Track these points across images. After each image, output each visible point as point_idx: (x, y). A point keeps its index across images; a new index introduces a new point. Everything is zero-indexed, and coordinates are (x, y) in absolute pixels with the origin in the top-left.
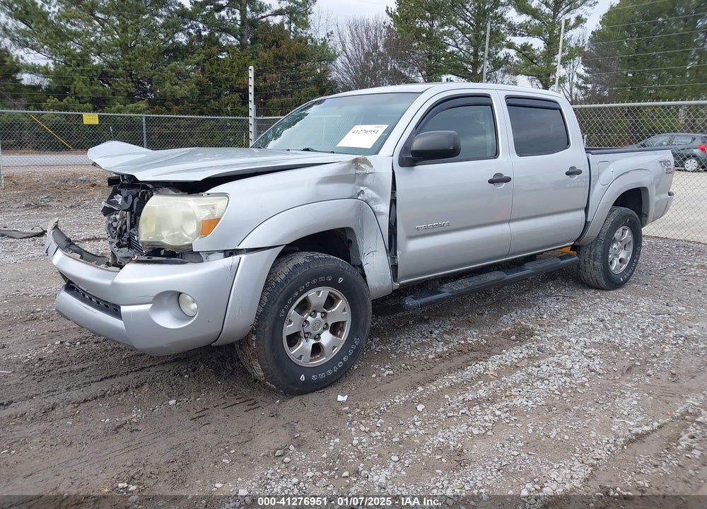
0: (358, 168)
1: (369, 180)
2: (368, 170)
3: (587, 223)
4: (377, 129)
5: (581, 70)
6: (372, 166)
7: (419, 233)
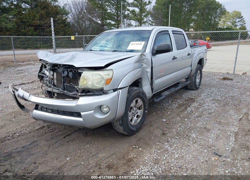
0: (142, 57)
1: (145, 61)
2: (144, 57)
3: (191, 70)
4: (141, 43)
5: (150, 19)
6: (145, 56)
7: (158, 77)
